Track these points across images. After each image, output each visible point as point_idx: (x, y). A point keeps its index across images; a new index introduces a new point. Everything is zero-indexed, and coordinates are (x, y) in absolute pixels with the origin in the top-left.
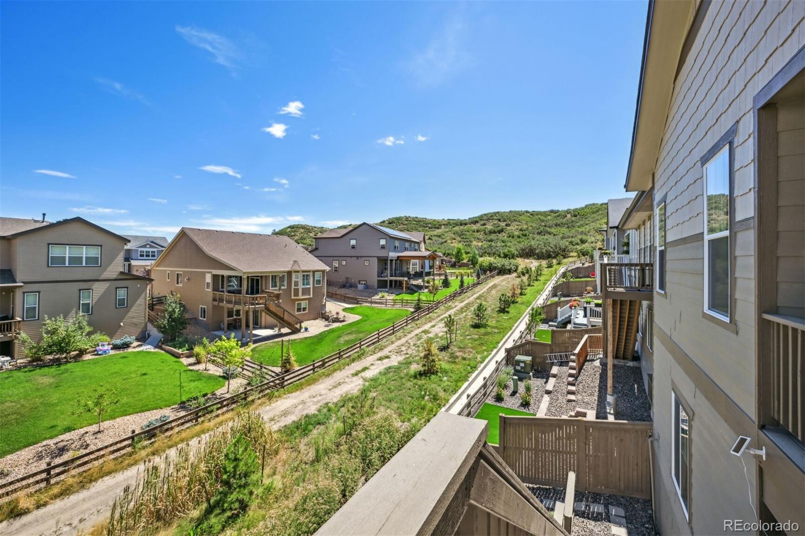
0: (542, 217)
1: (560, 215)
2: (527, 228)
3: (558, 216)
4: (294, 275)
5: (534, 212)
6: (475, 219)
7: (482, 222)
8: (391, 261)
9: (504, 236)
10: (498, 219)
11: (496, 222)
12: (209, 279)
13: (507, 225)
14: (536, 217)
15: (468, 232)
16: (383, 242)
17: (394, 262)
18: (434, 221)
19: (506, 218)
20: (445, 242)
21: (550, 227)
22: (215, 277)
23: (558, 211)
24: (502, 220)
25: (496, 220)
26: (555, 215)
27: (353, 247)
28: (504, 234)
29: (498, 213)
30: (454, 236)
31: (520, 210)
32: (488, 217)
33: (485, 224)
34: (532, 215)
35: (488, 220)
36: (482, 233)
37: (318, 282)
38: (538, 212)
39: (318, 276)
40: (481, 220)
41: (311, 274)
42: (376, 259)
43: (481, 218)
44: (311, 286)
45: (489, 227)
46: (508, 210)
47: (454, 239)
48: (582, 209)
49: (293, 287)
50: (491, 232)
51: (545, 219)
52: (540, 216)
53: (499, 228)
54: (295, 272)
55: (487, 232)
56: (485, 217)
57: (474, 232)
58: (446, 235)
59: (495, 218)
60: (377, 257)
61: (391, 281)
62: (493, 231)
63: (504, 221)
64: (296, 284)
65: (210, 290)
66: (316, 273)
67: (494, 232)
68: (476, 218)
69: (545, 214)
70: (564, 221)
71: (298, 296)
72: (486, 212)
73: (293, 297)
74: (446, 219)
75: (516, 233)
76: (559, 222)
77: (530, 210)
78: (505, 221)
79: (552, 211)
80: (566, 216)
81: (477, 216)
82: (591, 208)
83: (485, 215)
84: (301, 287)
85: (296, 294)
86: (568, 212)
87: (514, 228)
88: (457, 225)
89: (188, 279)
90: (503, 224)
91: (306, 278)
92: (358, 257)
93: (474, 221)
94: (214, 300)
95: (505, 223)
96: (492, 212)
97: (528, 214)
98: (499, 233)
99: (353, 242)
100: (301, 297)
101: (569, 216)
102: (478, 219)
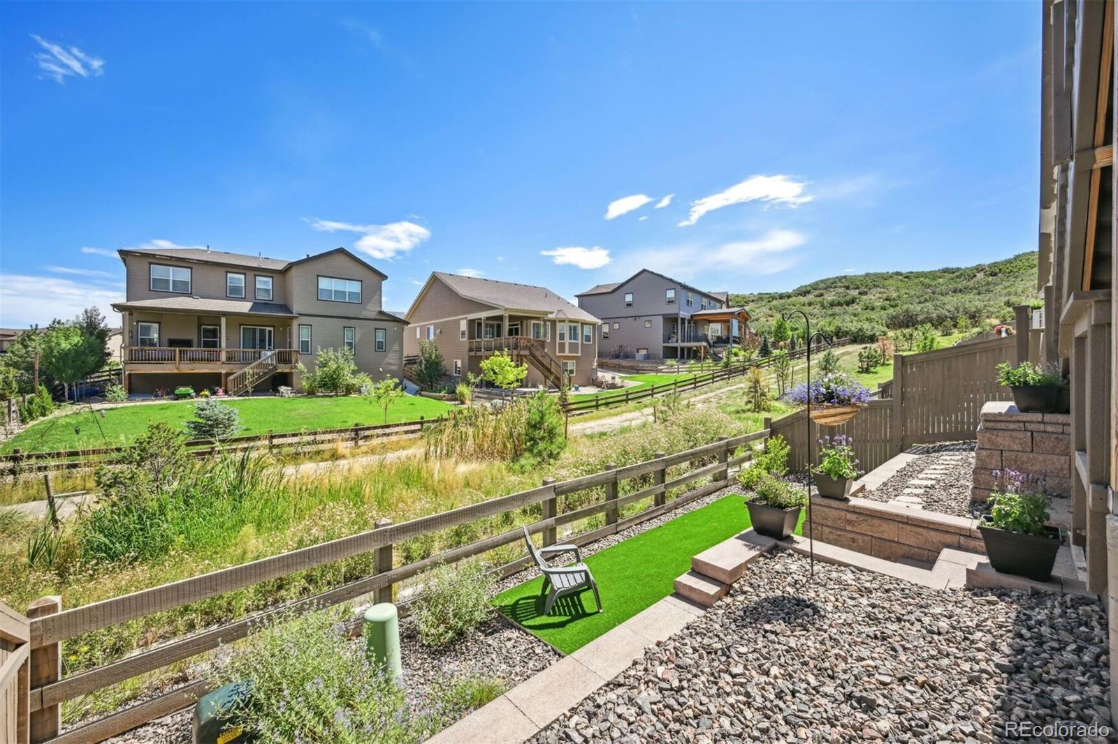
0: (927, 281)
1: (961, 274)
2: (899, 297)
3: (958, 277)
4: (559, 325)
5: (912, 273)
6: (804, 289)
7: (817, 292)
8: (683, 320)
9: (857, 309)
10: (845, 287)
11: (842, 290)
12: (464, 326)
13: (860, 293)
14: (917, 280)
15: (794, 305)
16: (671, 294)
17: (686, 322)
18: (737, 296)
19: (859, 283)
20: (757, 320)
21: (942, 294)
22: (471, 322)
23: (958, 269)
24: (851, 286)
25: (840, 287)
26: (951, 275)
27: (629, 305)
28: (857, 307)
29: (845, 277)
30: (770, 312)
31: (885, 271)
32: (830, 284)
33: (822, 295)
34: (907, 277)
35: (827, 288)
36: (818, 307)
37: (588, 338)
38: (917, 273)
39: (588, 331)
40: (815, 289)
41: (579, 325)
42: (661, 319)
43: (815, 286)
44: (580, 342)
45: (829, 297)
46: (863, 273)
47: (771, 316)
48: (1010, 261)
49: (558, 340)
50: (832, 305)
51: (933, 283)
52: (922, 279)
53: (848, 298)
54: (560, 321)
55: (826, 304)
56: (822, 285)
57: (804, 305)
58: (758, 311)
59: (840, 284)
60: (663, 315)
61: (682, 349)
62: (835, 303)
63: (855, 289)
64: (562, 337)
65: (465, 339)
66: (585, 326)
67: (839, 304)
68: (806, 286)
69: (933, 275)
70: (971, 284)
71: (564, 352)
72: (824, 278)
73: (558, 354)
74: (756, 293)
75: (878, 304)
76: (960, 286)
77: (904, 270)
78: (857, 288)
79: (946, 271)
80: (975, 276)
81: (808, 283)
82: (1028, 259)
83: (822, 281)
84: (567, 341)
85: (562, 350)
86: (979, 269)
87: (874, 297)
88: (774, 298)
89: (441, 332)
90: (855, 293)
91: (573, 330)
92: (635, 317)
93: (803, 292)
94: (471, 350)
95: (857, 291)
96: (835, 276)
97: (900, 277)
98: (848, 305)
99: (629, 298)
100: (567, 353)
101: (980, 276)
102: (809, 288)
